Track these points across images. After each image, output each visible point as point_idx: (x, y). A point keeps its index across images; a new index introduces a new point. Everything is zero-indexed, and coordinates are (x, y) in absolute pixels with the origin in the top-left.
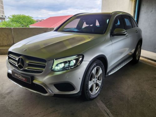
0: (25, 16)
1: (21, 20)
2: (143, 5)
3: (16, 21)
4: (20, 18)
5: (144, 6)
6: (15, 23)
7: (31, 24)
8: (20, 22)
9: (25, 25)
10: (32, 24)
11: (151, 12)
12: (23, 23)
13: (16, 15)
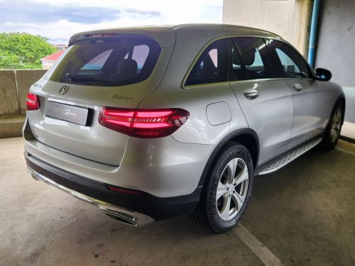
0: (30, 36)
1: (19, 46)
2: (330, 14)
3: (8, 49)
4: (18, 41)
5: (332, 15)
6: (6, 52)
7: (46, 54)
8: (18, 50)
9: (30, 58)
10: (48, 56)
11: (349, 29)
12: (25, 53)
13: (7, 33)
